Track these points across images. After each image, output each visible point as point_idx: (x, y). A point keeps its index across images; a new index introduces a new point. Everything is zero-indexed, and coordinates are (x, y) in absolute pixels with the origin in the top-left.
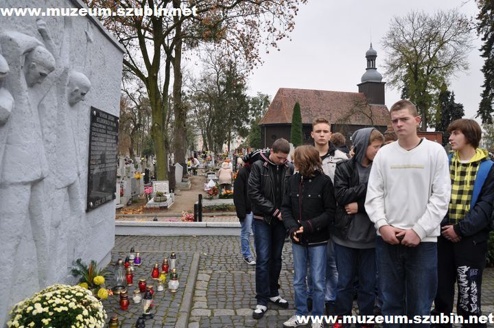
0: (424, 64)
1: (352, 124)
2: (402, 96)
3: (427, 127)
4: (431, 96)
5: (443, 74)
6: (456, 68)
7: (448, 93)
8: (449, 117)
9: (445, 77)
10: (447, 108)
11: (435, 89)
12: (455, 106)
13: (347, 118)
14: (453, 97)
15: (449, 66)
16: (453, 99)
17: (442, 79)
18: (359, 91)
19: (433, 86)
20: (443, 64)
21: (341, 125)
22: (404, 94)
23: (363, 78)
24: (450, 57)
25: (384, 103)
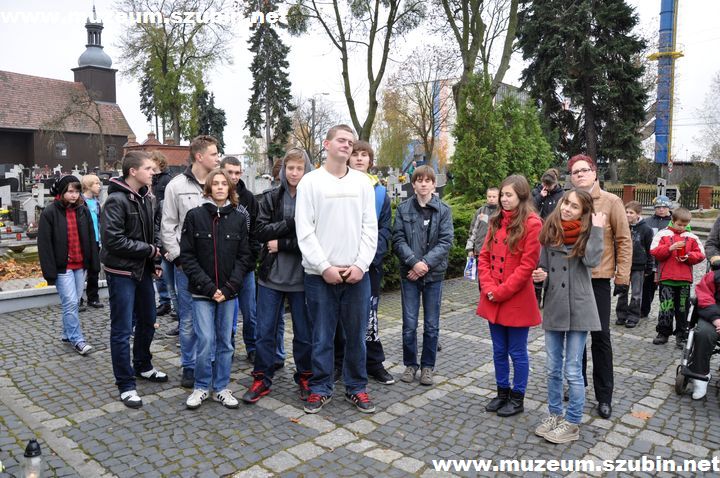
0: (175, 49)
1: (68, 130)
2: (142, 92)
3: (180, 139)
4: (184, 97)
5: (200, 66)
6: (218, 61)
7: (206, 94)
8: (208, 126)
9: (203, 70)
10: (205, 114)
11: (191, 86)
12: (216, 112)
13: (59, 121)
14: (212, 99)
15: (208, 57)
16: (212, 102)
17: (199, 73)
18: (76, 80)
19: (189, 82)
20: (201, 54)
21: (50, 132)
22: (144, 90)
23: (82, 60)
24: (211, 46)
25: (115, 102)
